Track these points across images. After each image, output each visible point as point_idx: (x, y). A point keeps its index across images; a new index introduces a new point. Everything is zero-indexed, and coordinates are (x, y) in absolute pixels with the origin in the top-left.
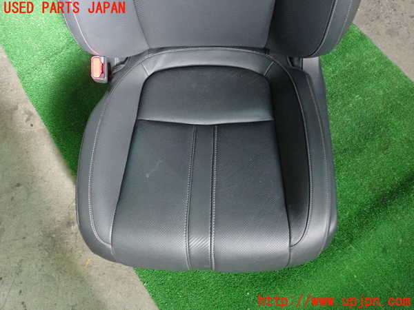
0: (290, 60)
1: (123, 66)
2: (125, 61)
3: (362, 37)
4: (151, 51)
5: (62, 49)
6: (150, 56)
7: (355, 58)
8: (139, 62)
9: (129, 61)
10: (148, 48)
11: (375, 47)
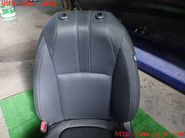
0: (119, 124)
1: (53, 126)
2: (54, 124)
3: (147, 116)
4: (64, 120)
5: (29, 120)
6: (64, 122)
7: (146, 124)
8: (60, 125)
9: (56, 124)
10: (63, 119)
11: (153, 120)
